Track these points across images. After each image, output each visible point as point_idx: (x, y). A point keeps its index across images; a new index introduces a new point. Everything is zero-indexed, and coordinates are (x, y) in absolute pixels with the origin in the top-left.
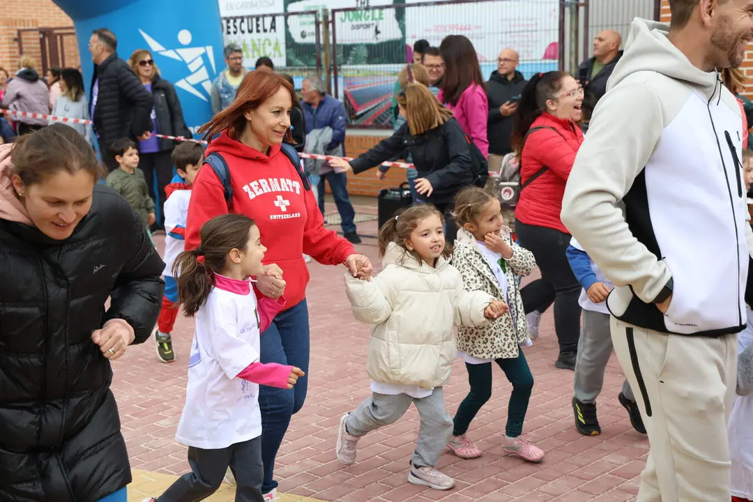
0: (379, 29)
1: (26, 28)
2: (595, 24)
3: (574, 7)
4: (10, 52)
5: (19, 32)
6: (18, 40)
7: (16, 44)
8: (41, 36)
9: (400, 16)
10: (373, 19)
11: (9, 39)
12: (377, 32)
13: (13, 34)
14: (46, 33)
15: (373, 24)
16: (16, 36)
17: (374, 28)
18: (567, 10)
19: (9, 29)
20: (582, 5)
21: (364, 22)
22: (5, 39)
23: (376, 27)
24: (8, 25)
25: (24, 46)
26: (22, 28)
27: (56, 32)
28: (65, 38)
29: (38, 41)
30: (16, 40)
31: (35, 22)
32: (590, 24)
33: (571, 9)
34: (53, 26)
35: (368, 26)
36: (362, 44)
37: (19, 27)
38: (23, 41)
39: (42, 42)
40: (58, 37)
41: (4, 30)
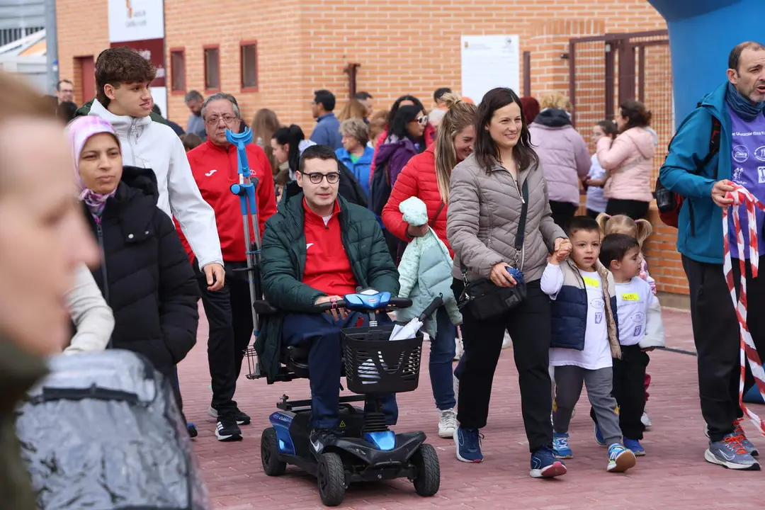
1: (585, 35)
4: (555, 78)
5: (573, 43)
6: (570, 57)
7: (566, 65)
8: (608, 48)
11: (555, 55)
13: (561, 47)
14: (617, 43)
16: (566, 51)
19: (555, 39)
22: (549, 56)
24: (555, 33)
25: (578, 67)
26: (578, 35)
27: (633, 40)
28: (647, 50)
29: (602, 58)
30: (565, 56)
31: (600, 24)
34: (627, 30)
37: (572, 35)
38: (578, 58)
39: (609, 58)
40: (637, 49)
41: (548, 41)
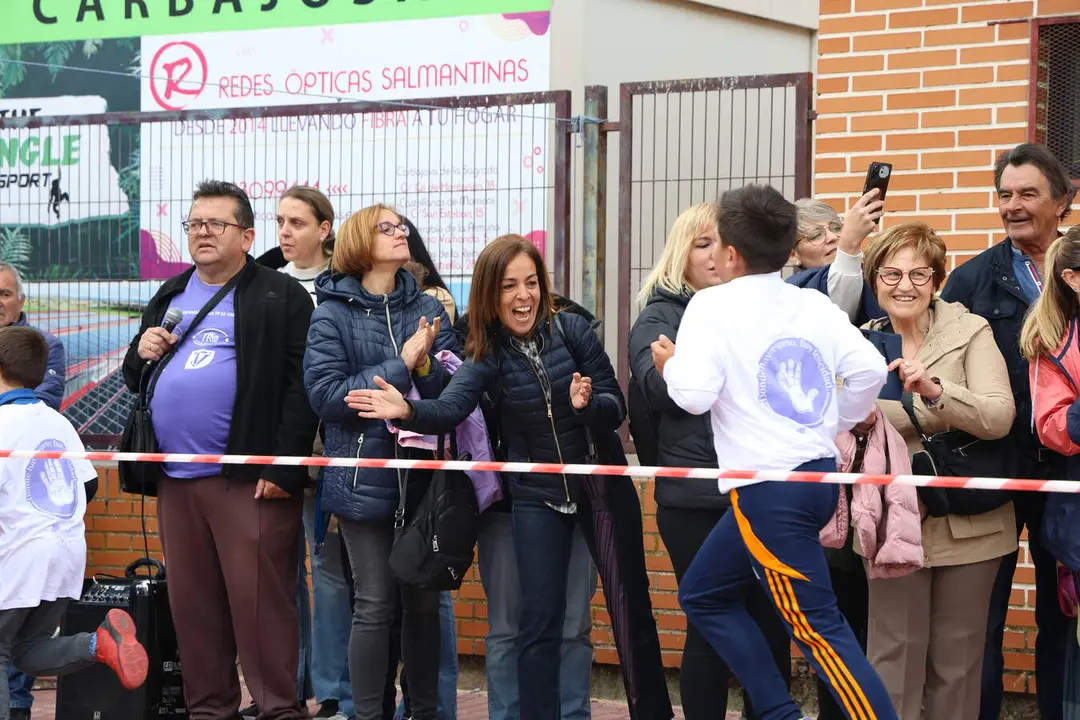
0: (63, 188)
2: (648, 176)
3: (594, 130)
9: (124, 153)
10: (48, 161)
12: (57, 195)
15: (47, 175)
17: (50, 186)
18: (577, 139)
20: (616, 127)
21: (19, 168)
23: (56, 183)
32: (635, 176)
33: (586, 135)
35: (31, 181)
36: (12, 229)
